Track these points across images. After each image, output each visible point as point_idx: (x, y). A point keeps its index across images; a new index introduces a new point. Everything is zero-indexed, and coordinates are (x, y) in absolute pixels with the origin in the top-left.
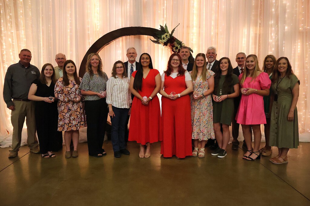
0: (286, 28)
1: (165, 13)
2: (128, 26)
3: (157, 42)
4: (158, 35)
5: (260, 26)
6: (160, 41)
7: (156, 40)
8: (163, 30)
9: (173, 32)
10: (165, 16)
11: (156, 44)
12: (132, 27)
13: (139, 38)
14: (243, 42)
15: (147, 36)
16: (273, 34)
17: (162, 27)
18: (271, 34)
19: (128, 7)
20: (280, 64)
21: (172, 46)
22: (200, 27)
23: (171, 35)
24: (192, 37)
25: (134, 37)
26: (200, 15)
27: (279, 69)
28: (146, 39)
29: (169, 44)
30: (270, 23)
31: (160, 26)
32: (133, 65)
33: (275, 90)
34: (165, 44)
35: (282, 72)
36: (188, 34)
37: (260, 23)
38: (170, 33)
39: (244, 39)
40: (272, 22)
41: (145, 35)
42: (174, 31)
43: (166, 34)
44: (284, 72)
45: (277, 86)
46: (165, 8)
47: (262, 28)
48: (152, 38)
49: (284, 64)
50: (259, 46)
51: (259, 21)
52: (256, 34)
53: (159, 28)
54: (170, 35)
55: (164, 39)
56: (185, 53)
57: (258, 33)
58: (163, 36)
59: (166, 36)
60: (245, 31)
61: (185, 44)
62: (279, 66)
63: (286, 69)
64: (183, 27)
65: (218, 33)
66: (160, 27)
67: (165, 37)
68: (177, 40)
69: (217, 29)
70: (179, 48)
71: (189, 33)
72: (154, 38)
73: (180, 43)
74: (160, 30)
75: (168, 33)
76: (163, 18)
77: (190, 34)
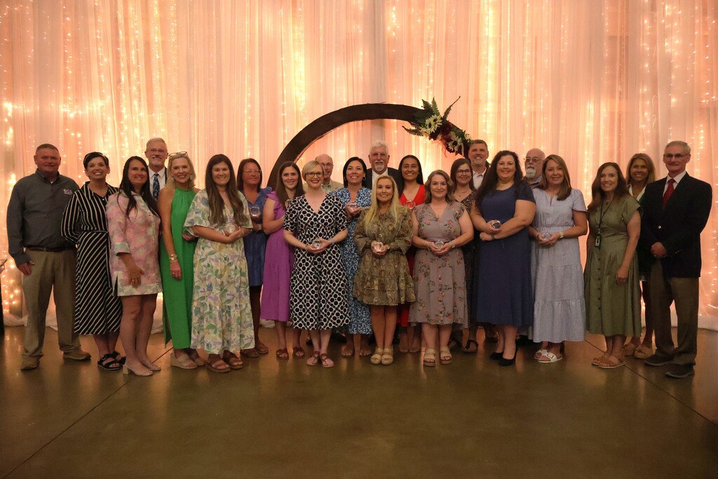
0: (673, 100)
1: (431, 75)
2: (360, 102)
3: (417, 132)
4: (419, 118)
5: (620, 98)
6: (423, 130)
7: (414, 128)
8: (429, 110)
9: (447, 113)
10: (431, 81)
11: (413, 137)
12: (368, 105)
13: (382, 125)
14: (587, 130)
15: (395, 120)
16: (646, 114)
17: (425, 103)
18: (643, 113)
19: (360, 66)
20: (604, 175)
21: (447, 141)
22: (499, 102)
23: (444, 119)
24: (484, 121)
25: (372, 123)
26: (499, 78)
27: (602, 186)
28: (395, 127)
29: (440, 137)
30: (641, 91)
31: (423, 101)
32: (158, 175)
33: (598, 227)
34: (433, 136)
35: (608, 192)
36: (476, 114)
37: (620, 92)
38: (442, 115)
39: (588, 124)
40: (645, 90)
41: (391, 120)
42: (451, 112)
43: (434, 117)
44: (612, 191)
45: (601, 219)
46: (431, 65)
47: (624, 101)
48: (408, 125)
49: (612, 175)
50: (619, 138)
51: (618, 88)
52: (612, 114)
53: (420, 106)
54: (441, 118)
55: (430, 126)
56: (478, 152)
57: (617, 111)
58: (427, 121)
59: (435, 120)
60: (591, 107)
61: (471, 135)
62: (602, 179)
63: (614, 186)
64: (467, 101)
65: (535, 113)
66: (422, 104)
67: (433, 123)
68: (455, 129)
69: (535, 104)
70: (459, 144)
71: (478, 114)
72: (411, 124)
73: (461, 134)
74: (423, 109)
75: (438, 114)
76: (428, 84)
77: (480, 116)
